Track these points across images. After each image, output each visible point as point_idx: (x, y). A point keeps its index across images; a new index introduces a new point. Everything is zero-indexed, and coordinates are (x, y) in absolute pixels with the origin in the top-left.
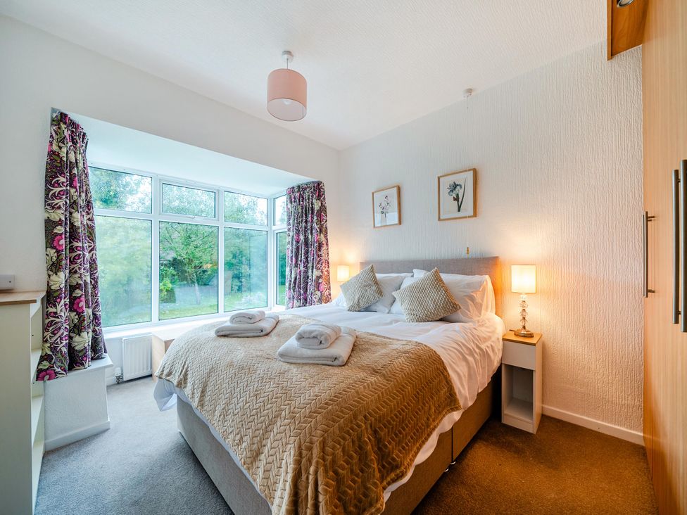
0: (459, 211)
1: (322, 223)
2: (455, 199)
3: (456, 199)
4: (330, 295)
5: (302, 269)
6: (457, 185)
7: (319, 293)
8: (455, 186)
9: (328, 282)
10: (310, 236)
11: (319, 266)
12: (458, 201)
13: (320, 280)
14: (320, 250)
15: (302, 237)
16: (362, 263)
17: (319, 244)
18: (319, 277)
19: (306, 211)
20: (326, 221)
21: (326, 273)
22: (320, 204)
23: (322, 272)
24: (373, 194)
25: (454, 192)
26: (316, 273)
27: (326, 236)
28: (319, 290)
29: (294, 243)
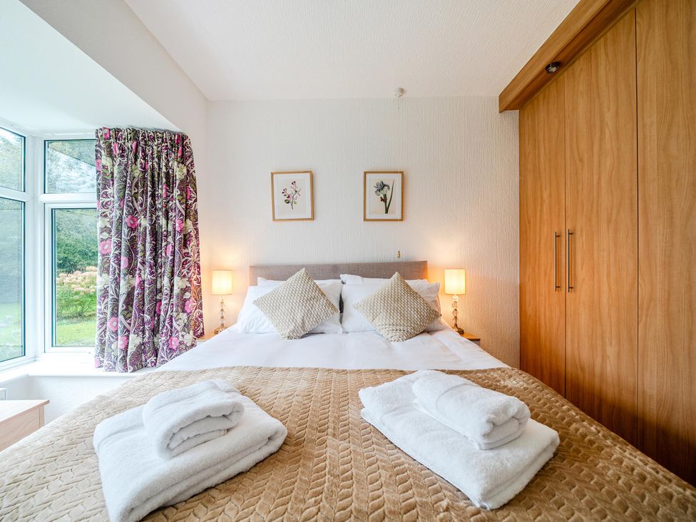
0: (387, 212)
1: (190, 202)
2: (382, 200)
3: (384, 200)
4: (201, 316)
5: (146, 275)
6: (385, 186)
7: (184, 316)
8: (382, 186)
9: (198, 297)
10: (163, 221)
11: (185, 271)
12: (386, 202)
13: (187, 295)
14: (185, 246)
15: (144, 222)
16: (252, 267)
17: (185, 236)
18: (184, 290)
19: (153, 176)
20: (196, 201)
21: (195, 283)
22: (185, 171)
23: (190, 281)
24: (272, 174)
25: (382, 192)
26: (179, 283)
27: (195, 224)
28: (184, 311)
29: (125, 230)
